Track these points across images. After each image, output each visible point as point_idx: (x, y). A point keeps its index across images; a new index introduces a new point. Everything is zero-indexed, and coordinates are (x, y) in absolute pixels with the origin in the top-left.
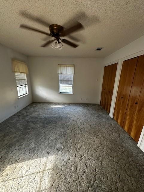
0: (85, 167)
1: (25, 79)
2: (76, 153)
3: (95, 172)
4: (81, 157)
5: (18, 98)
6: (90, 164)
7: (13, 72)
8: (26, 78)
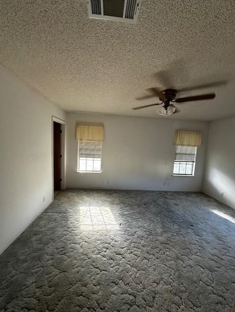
0: (108, 258)
1: (194, 154)
2: (125, 249)
3: (103, 269)
4: (121, 254)
5: (172, 176)
6: (112, 265)
7: (174, 144)
8: (196, 153)
